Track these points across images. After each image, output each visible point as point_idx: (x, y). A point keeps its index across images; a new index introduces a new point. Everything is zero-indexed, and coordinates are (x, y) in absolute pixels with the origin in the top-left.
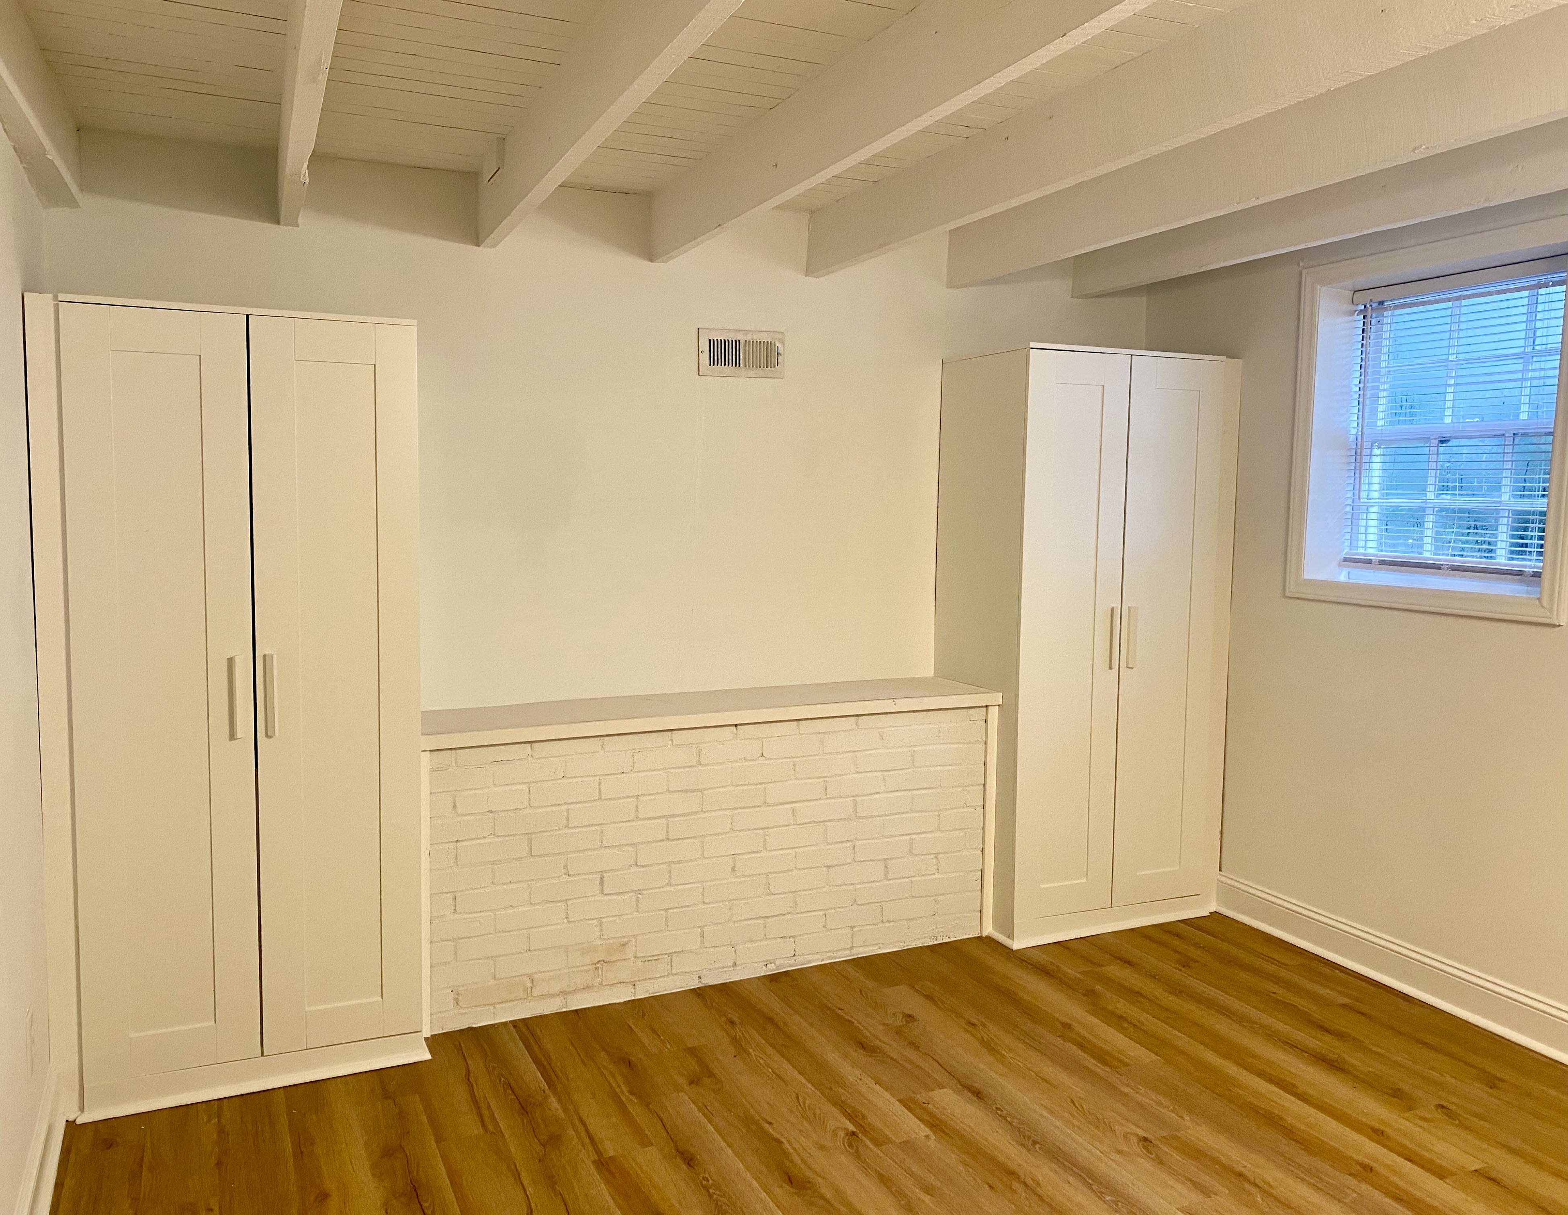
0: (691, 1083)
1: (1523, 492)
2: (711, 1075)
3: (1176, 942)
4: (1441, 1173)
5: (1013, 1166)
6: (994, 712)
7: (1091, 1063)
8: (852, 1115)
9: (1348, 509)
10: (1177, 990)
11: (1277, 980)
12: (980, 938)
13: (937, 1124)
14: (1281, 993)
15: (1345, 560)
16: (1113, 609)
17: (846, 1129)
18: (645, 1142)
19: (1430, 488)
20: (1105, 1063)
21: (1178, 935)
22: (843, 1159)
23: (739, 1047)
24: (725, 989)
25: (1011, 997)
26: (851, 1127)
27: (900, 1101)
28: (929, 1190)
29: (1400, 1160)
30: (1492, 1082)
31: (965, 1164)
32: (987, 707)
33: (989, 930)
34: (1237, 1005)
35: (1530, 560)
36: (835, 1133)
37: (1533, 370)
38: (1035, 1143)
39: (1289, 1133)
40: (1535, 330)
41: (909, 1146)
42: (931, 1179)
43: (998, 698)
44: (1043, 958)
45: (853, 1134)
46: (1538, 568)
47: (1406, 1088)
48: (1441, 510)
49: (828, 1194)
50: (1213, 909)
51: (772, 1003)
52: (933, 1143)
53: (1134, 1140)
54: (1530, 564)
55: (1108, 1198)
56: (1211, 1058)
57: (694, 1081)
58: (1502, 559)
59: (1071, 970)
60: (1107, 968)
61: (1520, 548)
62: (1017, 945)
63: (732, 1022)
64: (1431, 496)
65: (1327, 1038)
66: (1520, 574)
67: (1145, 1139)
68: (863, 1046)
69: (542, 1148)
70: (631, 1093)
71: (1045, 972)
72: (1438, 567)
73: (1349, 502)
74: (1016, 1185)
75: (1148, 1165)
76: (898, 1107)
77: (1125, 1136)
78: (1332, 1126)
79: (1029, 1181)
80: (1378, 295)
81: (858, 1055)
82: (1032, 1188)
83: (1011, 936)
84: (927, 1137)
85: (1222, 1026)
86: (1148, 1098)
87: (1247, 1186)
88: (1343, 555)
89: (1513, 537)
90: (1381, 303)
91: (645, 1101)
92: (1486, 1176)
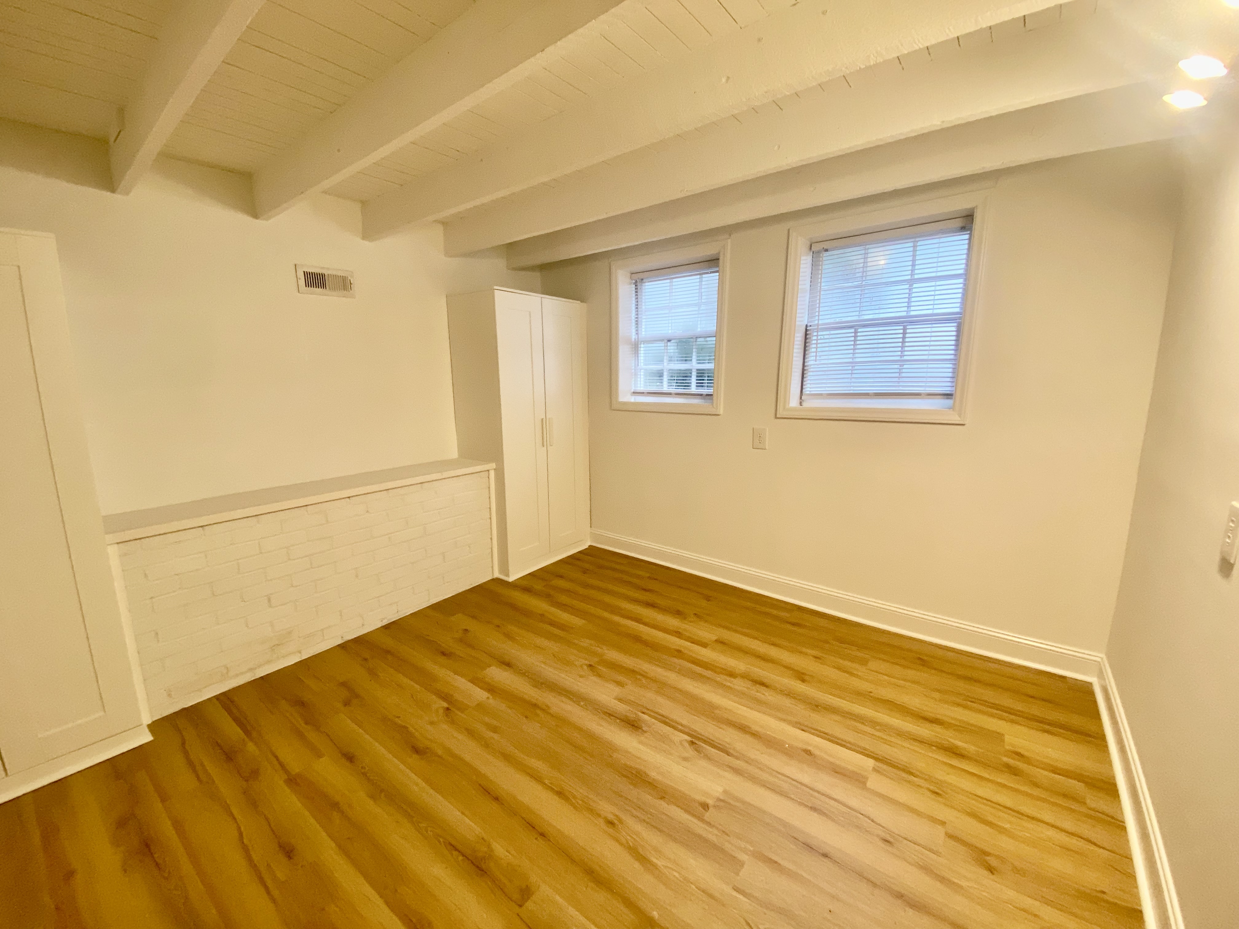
0: (345, 705)
1: (699, 362)
2: (357, 696)
3: (578, 563)
4: (704, 645)
5: (534, 701)
6: (492, 473)
7: (556, 631)
8: (445, 697)
9: (633, 371)
10: (586, 586)
11: (622, 572)
12: (493, 580)
13: (491, 689)
14: (626, 578)
15: (634, 393)
16: (542, 419)
17: (443, 707)
18: (319, 755)
19: (665, 361)
20: (563, 630)
21: (578, 559)
22: (445, 726)
23: (372, 673)
24: (359, 641)
25: (514, 607)
26: (445, 705)
27: (469, 681)
28: (495, 730)
29: (689, 644)
30: (708, 598)
31: (510, 708)
32: (488, 471)
33: (497, 575)
34: (610, 587)
35: (705, 389)
36: (437, 711)
37: (702, 310)
38: (542, 684)
39: (646, 643)
40: (702, 293)
41: (480, 707)
42: (495, 723)
43: (493, 465)
44: (525, 583)
45: (448, 709)
46: (711, 392)
47: (681, 609)
48: (670, 370)
49: (440, 752)
50: (589, 544)
51: (388, 642)
52: (491, 701)
53: (585, 667)
54: (704, 391)
55: (582, 703)
56: (606, 615)
57: (347, 703)
58: (693, 389)
59: (538, 586)
60: (553, 582)
61: (700, 385)
62: (511, 579)
63: (366, 660)
64: (665, 364)
65: (647, 593)
66: (701, 395)
67: (590, 665)
68: (444, 654)
69: (244, 783)
70: (306, 723)
71: (527, 590)
72: (670, 394)
73: (633, 368)
74: (538, 712)
75: (594, 679)
76: (470, 685)
77: (581, 666)
78: (660, 634)
79: (544, 707)
80: (641, 276)
81: (442, 659)
82: (545, 710)
83: (508, 575)
84: (488, 698)
85: (608, 599)
86: (586, 643)
87: (638, 677)
88: (633, 391)
89: (697, 380)
90: (642, 280)
91: (317, 727)
92: (720, 642)
